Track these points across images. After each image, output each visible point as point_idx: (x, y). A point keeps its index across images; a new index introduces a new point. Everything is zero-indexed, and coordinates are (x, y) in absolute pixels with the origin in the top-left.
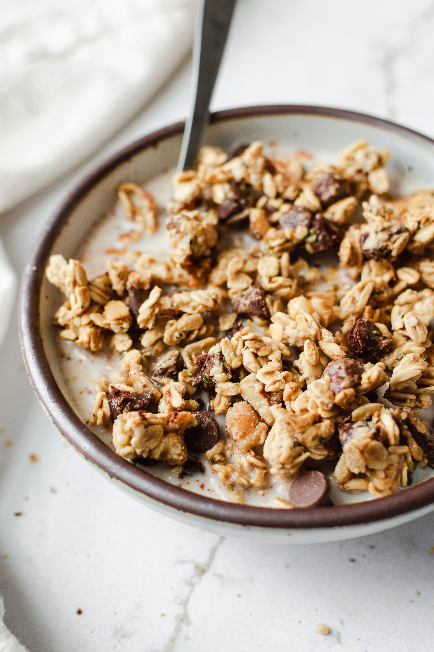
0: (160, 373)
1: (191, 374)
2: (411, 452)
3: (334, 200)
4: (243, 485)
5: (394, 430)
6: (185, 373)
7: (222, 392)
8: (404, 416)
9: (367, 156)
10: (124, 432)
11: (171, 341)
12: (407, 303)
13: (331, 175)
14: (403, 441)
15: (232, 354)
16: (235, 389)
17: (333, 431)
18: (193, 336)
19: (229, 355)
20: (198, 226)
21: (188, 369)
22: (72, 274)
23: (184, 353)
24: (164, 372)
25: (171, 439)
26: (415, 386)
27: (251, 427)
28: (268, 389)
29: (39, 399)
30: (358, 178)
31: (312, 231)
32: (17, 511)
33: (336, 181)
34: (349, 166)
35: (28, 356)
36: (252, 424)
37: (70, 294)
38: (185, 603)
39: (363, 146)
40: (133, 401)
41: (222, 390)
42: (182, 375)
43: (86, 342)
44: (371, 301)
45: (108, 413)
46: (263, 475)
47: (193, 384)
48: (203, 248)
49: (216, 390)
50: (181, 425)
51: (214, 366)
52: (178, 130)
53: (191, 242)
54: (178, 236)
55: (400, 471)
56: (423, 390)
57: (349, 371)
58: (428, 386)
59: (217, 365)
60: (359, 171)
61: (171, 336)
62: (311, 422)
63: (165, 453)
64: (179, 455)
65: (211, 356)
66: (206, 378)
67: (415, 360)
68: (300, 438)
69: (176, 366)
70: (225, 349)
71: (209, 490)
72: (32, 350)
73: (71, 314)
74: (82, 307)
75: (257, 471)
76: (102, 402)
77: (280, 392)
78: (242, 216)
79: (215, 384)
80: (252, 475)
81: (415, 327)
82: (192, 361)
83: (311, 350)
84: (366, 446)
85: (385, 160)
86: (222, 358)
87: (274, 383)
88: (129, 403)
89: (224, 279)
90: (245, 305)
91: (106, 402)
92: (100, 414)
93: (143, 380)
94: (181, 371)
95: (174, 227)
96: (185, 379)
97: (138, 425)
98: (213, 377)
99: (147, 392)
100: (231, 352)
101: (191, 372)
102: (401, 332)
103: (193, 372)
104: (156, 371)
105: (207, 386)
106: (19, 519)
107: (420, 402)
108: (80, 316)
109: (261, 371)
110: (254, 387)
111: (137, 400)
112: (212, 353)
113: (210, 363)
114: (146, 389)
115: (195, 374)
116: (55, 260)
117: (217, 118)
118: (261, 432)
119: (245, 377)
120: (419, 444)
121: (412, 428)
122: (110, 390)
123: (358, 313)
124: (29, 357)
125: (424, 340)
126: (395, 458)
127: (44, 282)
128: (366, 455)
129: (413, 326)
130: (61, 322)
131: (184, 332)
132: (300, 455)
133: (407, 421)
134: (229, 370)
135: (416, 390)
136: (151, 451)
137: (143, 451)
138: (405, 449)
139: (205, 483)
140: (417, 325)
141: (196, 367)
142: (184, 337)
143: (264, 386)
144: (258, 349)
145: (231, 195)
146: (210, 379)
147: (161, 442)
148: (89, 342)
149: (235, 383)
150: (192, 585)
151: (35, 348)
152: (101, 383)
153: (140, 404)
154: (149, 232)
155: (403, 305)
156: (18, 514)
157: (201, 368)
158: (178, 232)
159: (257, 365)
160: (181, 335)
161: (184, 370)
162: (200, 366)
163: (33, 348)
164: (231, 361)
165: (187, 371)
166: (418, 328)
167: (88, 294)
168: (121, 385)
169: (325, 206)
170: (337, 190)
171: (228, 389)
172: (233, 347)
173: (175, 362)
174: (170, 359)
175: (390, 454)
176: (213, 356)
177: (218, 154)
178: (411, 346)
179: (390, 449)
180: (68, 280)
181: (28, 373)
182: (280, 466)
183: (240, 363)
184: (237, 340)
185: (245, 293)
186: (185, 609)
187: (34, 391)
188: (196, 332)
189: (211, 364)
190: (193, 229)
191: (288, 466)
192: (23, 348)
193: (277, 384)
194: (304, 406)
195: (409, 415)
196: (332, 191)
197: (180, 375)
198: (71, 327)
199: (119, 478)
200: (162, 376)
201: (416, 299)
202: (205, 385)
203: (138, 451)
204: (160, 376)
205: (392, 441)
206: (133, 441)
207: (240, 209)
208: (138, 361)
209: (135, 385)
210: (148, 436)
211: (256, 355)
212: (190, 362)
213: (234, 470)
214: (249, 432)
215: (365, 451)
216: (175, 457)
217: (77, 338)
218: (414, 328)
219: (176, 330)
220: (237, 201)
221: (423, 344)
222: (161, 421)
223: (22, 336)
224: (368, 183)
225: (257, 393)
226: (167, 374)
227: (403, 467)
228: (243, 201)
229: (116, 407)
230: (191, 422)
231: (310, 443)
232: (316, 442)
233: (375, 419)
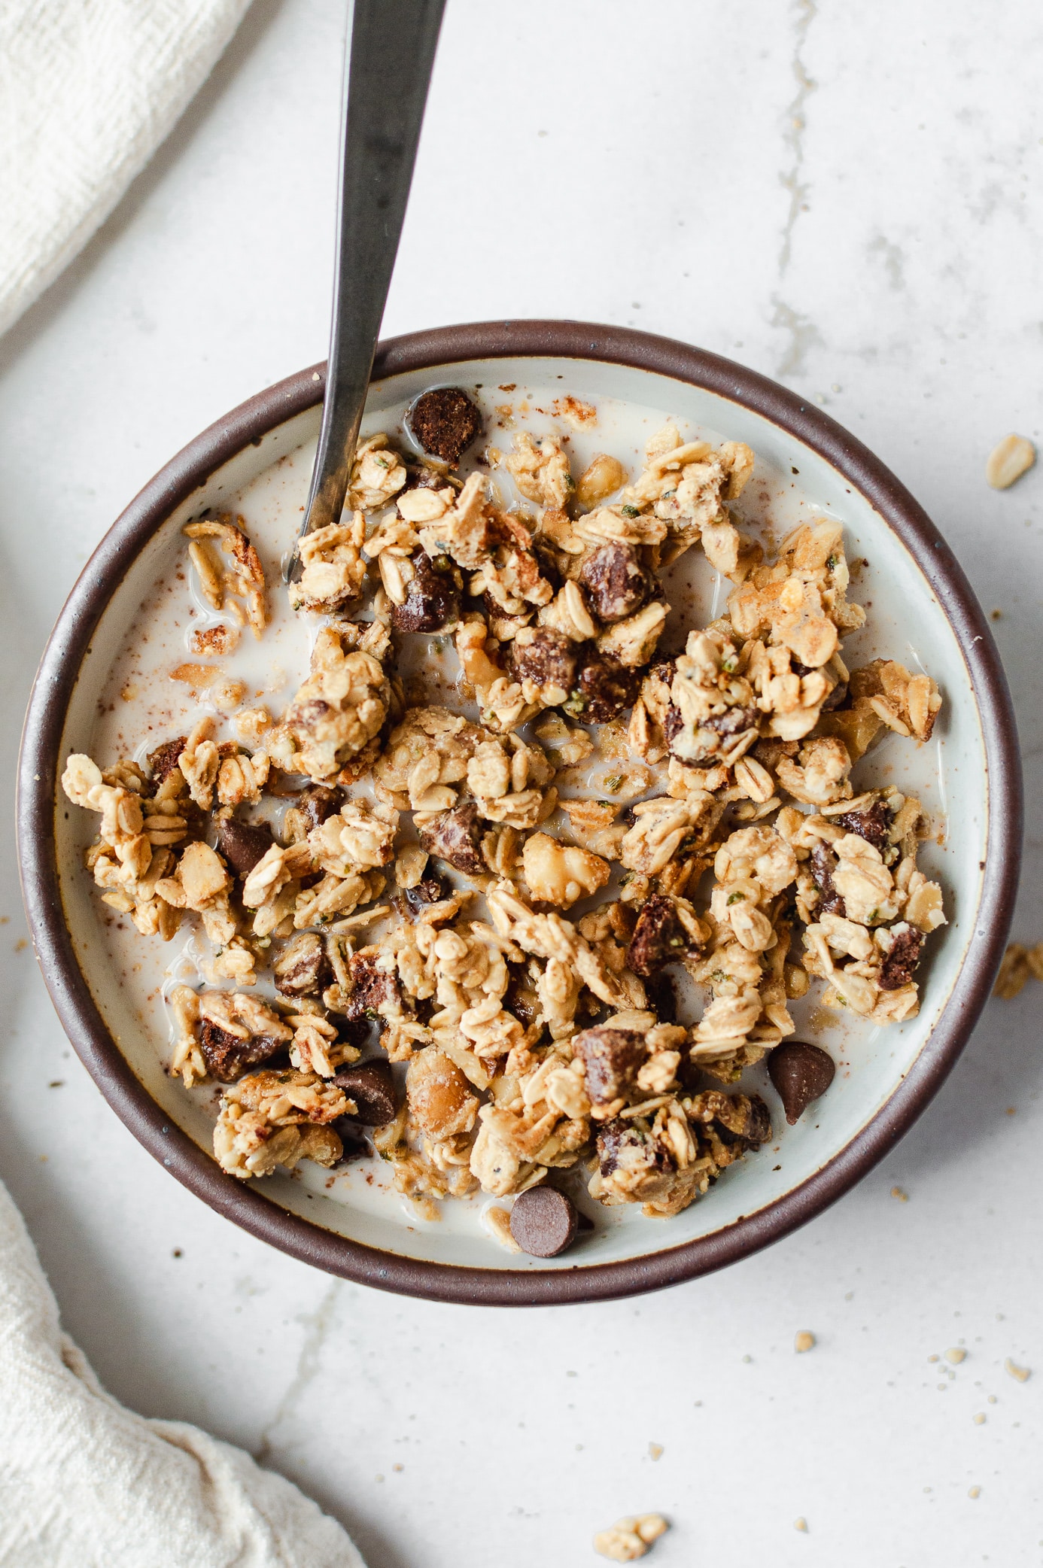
0: (289, 992)
1: (346, 996)
5: (688, 1151)
6: (336, 990)
8: (708, 1116)
11: (307, 926)
14: (703, 1153)
15: (417, 977)
16: (423, 1036)
17: (587, 1138)
19: (411, 978)
23: (332, 945)
24: (296, 992)
25: (313, 1143)
27: (451, 1113)
28: (480, 1051)
31: (574, 695)
32: (55, 1078)
36: (451, 1108)
40: (244, 1052)
41: (401, 1030)
42: (330, 999)
45: (202, 1072)
46: (469, 1177)
47: (349, 1013)
49: (391, 1028)
51: (386, 1000)
57: (619, 1061)
59: (392, 1001)
61: (307, 921)
62: (550, 1127)
65: (378, 973)
66: (372, 1013)
67: (742, 994)
69: (318, 977)
71: (380, 1186)
74: (138, 877)
80: (451, 1177)
82: (346, 965)
83: (557, 979)
84: (637, 1185)
86: (398, 983)
87: (490, 1043)
88: (238, 1057)
89: (402, 785)
91: (197, 1056)
94: (328, 988)
97: (255, 1150)
98: (383, 1015)
99: (269, 1037)
100: (414, 970)
101: (346, 992)
103: (349, 990)
106: (57, 1091)
107: (743, 1057)
109: (468, 1017)
110: (455, 1041)
111: (251, 1048)
113: (378, 984)
114: (267, 1033)
115: (352, 997)
116: (76, 764)
118: (467, 1117)
121: (721, 1128)
122: (203, 1027)
127: (58, 803)
131: (332, 907)
132: (530, 1175)
134: (413, 1006)
138: (706, 1162)
139: (373, 1174)
140: (753, 927)
141: (353, 982)
142: (330, 918)
143: (473, 1044)
144: (462, 976)
145: (416, 590)
146: (379, 1017)
149: (422, 1023)
151: (59, 962)
152: (185, 1004)
153: (257, 1054)
154: (252, 631)
156: (55, 1085)
157: (363, 987)
159: (462, 1003)
160: (325, 919)
161: (333, 986)
162: (362, 983)
164: (416, 989)
165: (339, 987)
166: (753, 931)
167: (146, 846)
168: (222, 1018)
169: (604, 624)
171: (411, 1033)
174: (306, 972)
175: (678, 1179)
176: (384, 977)
178: (737, 966)
179: (679, 1173)
183: (431, 993)
185: (443, 821)
188: (354, 903)
189: (380, 993)
193: (497, 1045)
194: (540, 1096)
195: (716, 1112)
198: (121, 893)
200: (294, 997)
201: (759, 854)
204: (289, 996)
205: (683, 1161)
208: (249, 972)
209: (244, 1022)
211: (460, 986)
212: (344, 969)
213: (421, 1173)
214: (446, 1122)
217: (133, 911)
219: (316, 910)
222: (295, 1121)
225: (461, 1049)
226: (301, 995)
227: (701, 1180)
233: (657, 1128)
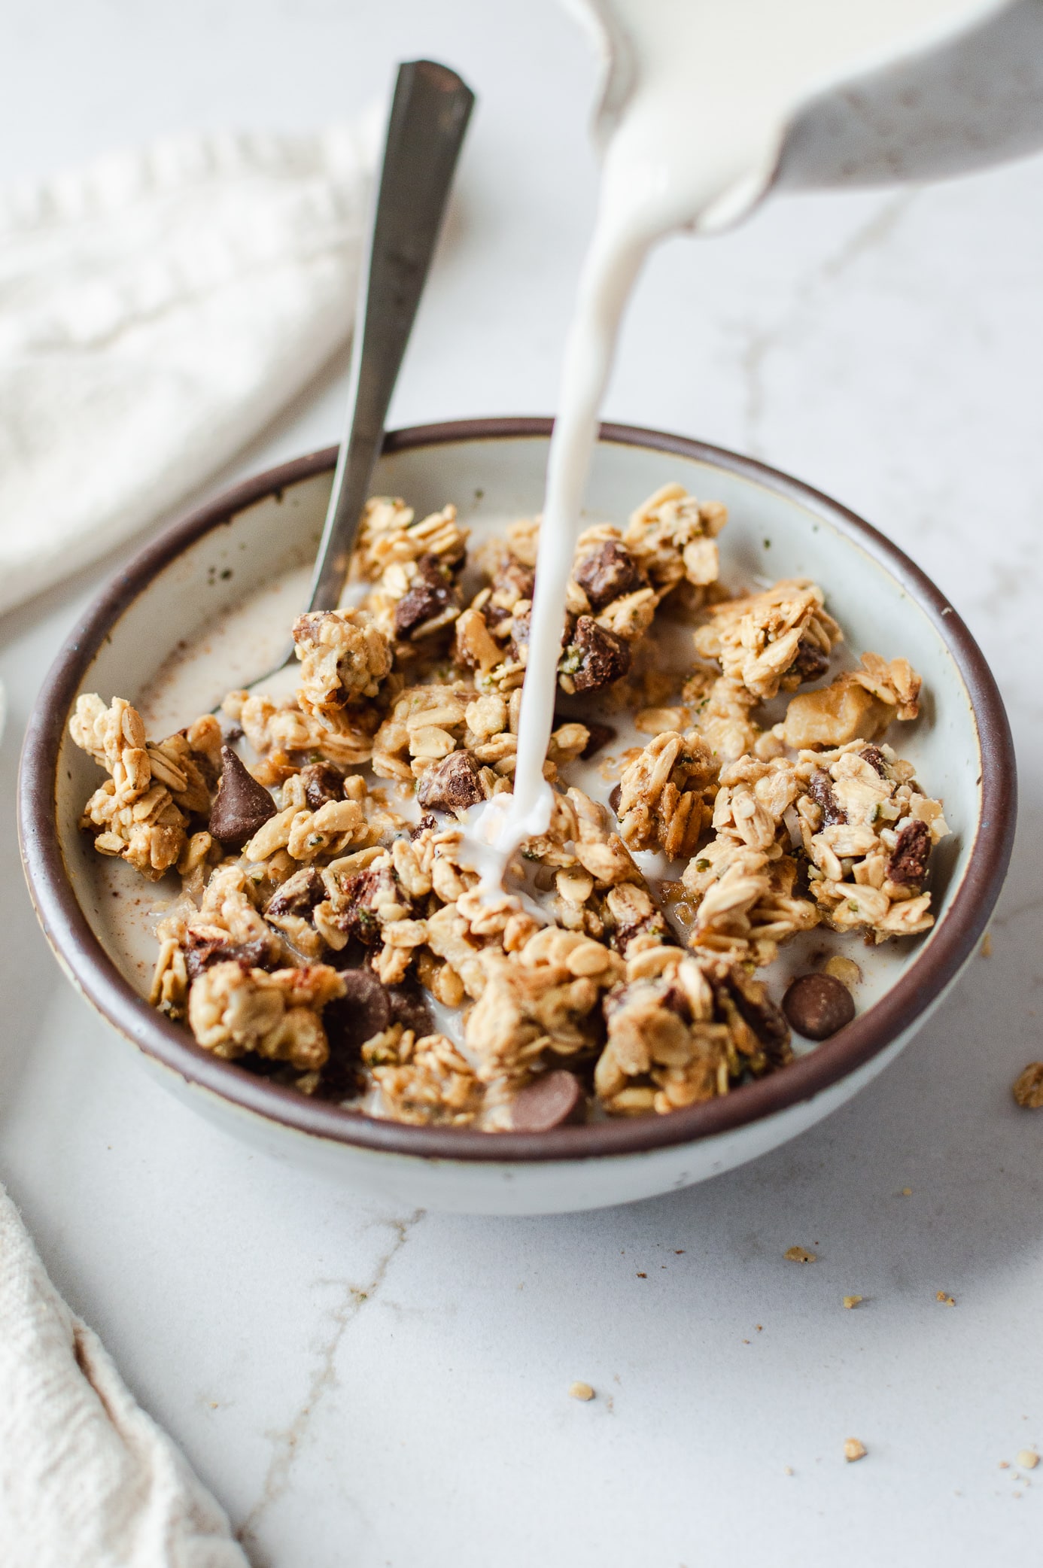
0: (280, 907)
1: (338, 910)
2: (733, 1036)
3: (614, 593)
4: (429, 1103)
5: (703, 994)
6: (327, 907)
7: (394, 939)
8: (721, 971)
9: (680, 512)
10: (211, 1000)
11: (301, 851)
12: (742, 780)
13: (610, 546)
14: (719, 1016)
15: (412, 868)
16: (417, 932)
17: (593, 997)
18: (343, 844)
19: (407, 870)
20: (353, 632)
21: (332, 900)
22: (116, 724)
23: (326, 875)
24: (287, 906)
25: (297, 1018)
26: (746, 923)
28: (478, 928)
29: (56, 950)
30: (664, 555)
31: (571, 650)
33: (618, 555)
34: (649, 532)
35: (35, 875)
37: (113, 766)
38: (330, 1351)
39: (677, 495)
40: (228, 957)
41: (395, 936)
42: (321, 911)
43: (141, 852)
44: (674, 775)
45: (183, 978)
46: (466, 1085)
47: (341, 925)
48: (364, 678)
49: (384, 937)
50: (317, 993)
51: (379, 890)
52: (322, 465)
53: (339, 665)
54: (316, 652)
55: (713, 1072)
56: (760, 931)
58: (770, 922)
59: (386, 888)
60: (666, 543)
61: (302, 842)
62: (553, 981)
63: (287, 1044)
64: (313, 1047)
65: (374, 874)
66: (364, 913)
67: (746, 872)
68: (532, 1008)
69: (309, 895)
70: (400, 860)
72: (42, 864)
73: (114, 802)
74: (135, 786)
75: (456, 1079)
76: (171, 957)
77: (498, 934)
78: (441, 620)
79: (382, 925)
80: (445, 1084)
81: (751, 819)
82: (340, 887)
84: (649, 1020)
85: (715, 525)
86: (394, 875)
87: (489, 917)
89: (402, 741)
90: (440, 786)
91: (179, 957)
92: (168, 978)
93: (249, 916)
94: (320, 903)
95: (308, 635)
96: (326, 918)
97: (236, 985)
98: (376, 911)
99: (254, 939)
100: (411, 864)
101: (338, 906)
102: (726, 830)
103: (342, 905)
104: (273, 905)
105: (367, 931)
107: (757, 953)
108: (131, 804)
109: (464, 898)
110: (452, 928)
111: (236, 954)
112: (377, 869)
113: (373, 885)
114: (253, 933)
115: (345, 908)
116: (85, 703)
117: (396, 443)
119: (437, 911)
120: (747, 1020)
121: (736, 994)
122: (188, 939)
123: (650, 795)
124: (37, 876)
125: (768, 844)
126: (703, 1046)
127: (63, 746)
128: (650, 1035)
129: (748, 817)
130: (96, 817)
131: (326, 833)
132: (531, 1040)
133: (728, 981)
134: (407, 897)
135: (749, 931)
136: (260, 1039)
137: (246, 1038)
138: (721, 1031)
140: (755, 814)
141: (347, 897)
142: (326, 842)
143: (470, 923)
144: (460, 858)
145: (419, 582)
146: (373, 915)
147: (279, 1022)
148: (148, 853)
149: (418, 921)
150: (342, 1321)
151: (47, 860)
152: (170, 927)
155: (736, 785)
157: (356, 897)
158: (314, 645)
159: (459, 887)
160: (320, 839)
161: (324, 902)
162: (355, 893)
163: (44, 859)
164: (411, 882)
165: (331, 903)
166: (756, 820)
167: (147, 763)
168: (206, 928)
169: (597, 605)
170: (619, 572)
171: (405, 934)
172: (414, 857)
173: (308, 887)
174: (298, 881)
175: (694, 1037)
176: (379, 874)
177: (398, 509)
178: (742, 852)
179: (696, 1028)
180: (111, 734)
181: (34, 906)
182: (495, 1061)
183: (427, 886)
184: (424, 844)
185: (440, 765)
186: (330, 1361)
187: (47, 937)
188: (349, 836)
189: (374, 887)
190: (343, 638)
191: (510, 1061)
192: (26, 861)
193: (494, 920)
194: (540, 955)
195: (731, 970)
196: (610, 575)
197: (318, 911)
198: (115, 827)
199: (201, 1083)
200: (284, 914)
201: (757, 773)
202: (363, 928)
203: (238, 1036)
204: (279, 913)
205: (698, 1013)
206: (229, 1017)
207: (436, 608)
208: (238, 887)
209: (232, 928)
210: (255, 1010)
211: (457, 870)
212: (337, 888)
213: (414, 1077)
215: (648, 1029)
216: (305, 1050)
217: (126, 848)
218: (750, 821)
219: (312, 830)
220: (432, 593)
221: (767, 850)
222: (280, 985)
223: (23, 840)
224: (683, 566)
225: (457, 937)
226: (292, 909)
227: (718, 1064)
228: (442, 594)
229: (196, 967)
230: (334, 989)
231: (551, 1020)
232: (560, 1019)
233: (668, 975)
